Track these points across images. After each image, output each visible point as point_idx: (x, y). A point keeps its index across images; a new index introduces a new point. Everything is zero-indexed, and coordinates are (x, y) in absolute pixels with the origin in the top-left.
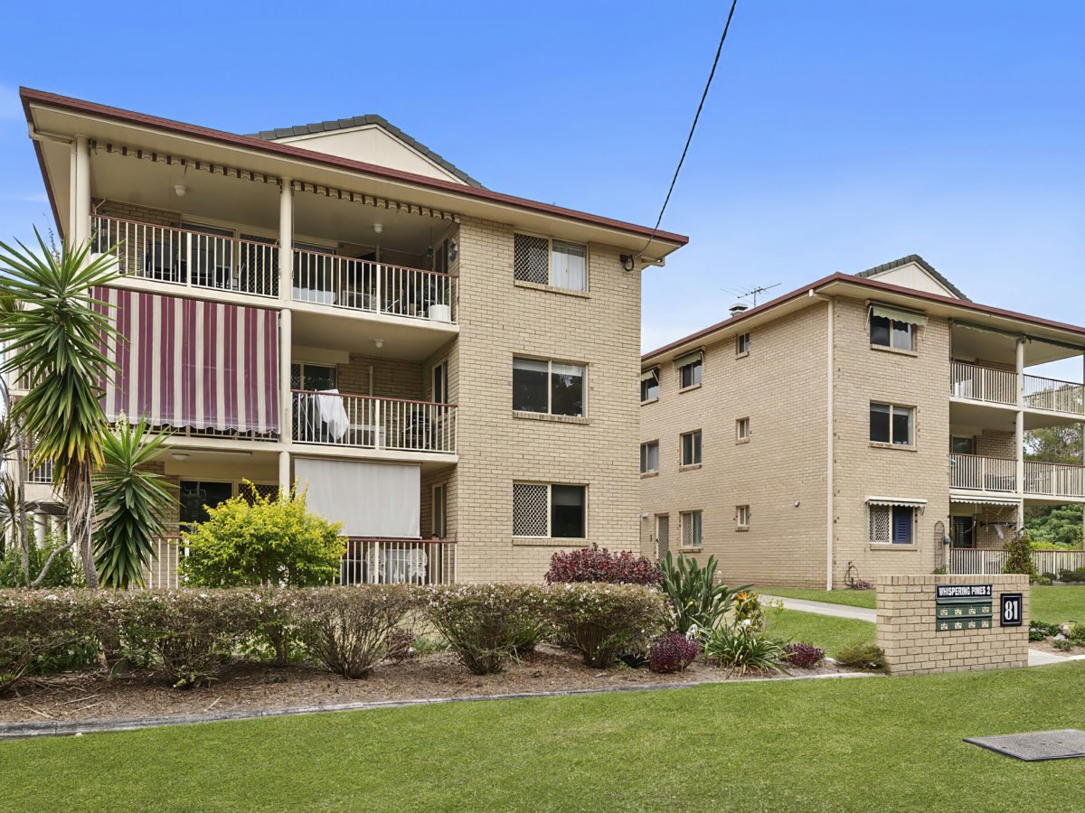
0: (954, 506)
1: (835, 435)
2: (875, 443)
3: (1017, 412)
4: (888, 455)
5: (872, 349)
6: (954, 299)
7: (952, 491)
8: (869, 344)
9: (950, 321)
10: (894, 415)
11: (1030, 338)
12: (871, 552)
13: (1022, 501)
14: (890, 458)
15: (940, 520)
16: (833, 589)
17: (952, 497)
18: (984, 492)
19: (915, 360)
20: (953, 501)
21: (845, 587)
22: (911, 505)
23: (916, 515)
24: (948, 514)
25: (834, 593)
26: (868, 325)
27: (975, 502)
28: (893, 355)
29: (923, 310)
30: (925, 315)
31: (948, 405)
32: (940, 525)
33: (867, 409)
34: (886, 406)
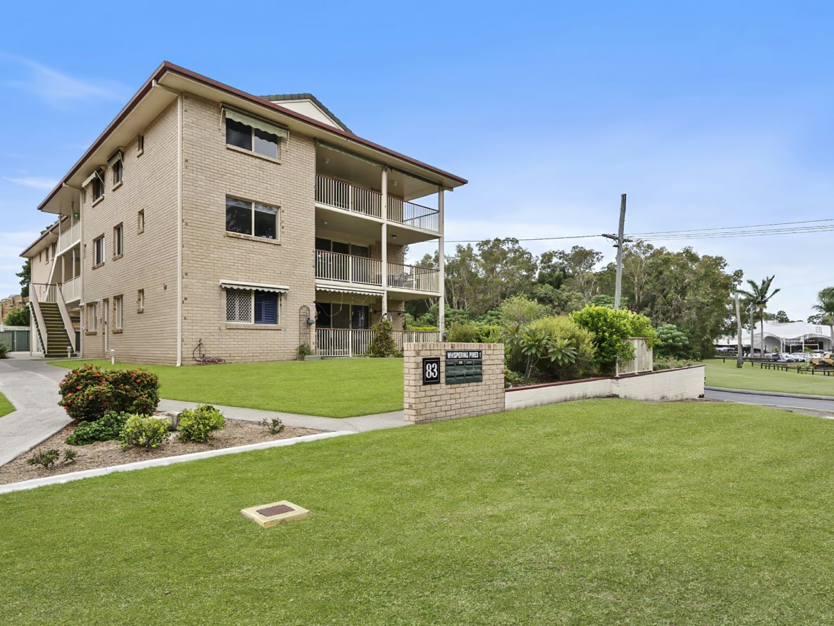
0: (319, 293)
1: (183, 221)
2: (231, 233)
3: (381, 224)
4: (249, 245)
5: (228, 149)
6: (340, 130)
7: (317, 281)
8: (225, 144)
9: (315, 140)
10: (255, 211)
11: (392, 168)
12: (227, 331)
13: (385, 293)
14: (251, 248)
15: (305, 304)
16: (181, 365)
17: (318, 285)
18: (351, 284)
19: (278, 166)
20: (318, 289)
21: (196, 362)
22: (277, 291)
23: (281, 300)
24: (314, 300)
25: (182, 367)
26: (223, 127)
27: (341, 291)
28: (253, 159)
29: (286, 126)
30: (288, 130)
31: (314, 210)
32: (305, 309)
33: (223, 202)
34: (249, 203)
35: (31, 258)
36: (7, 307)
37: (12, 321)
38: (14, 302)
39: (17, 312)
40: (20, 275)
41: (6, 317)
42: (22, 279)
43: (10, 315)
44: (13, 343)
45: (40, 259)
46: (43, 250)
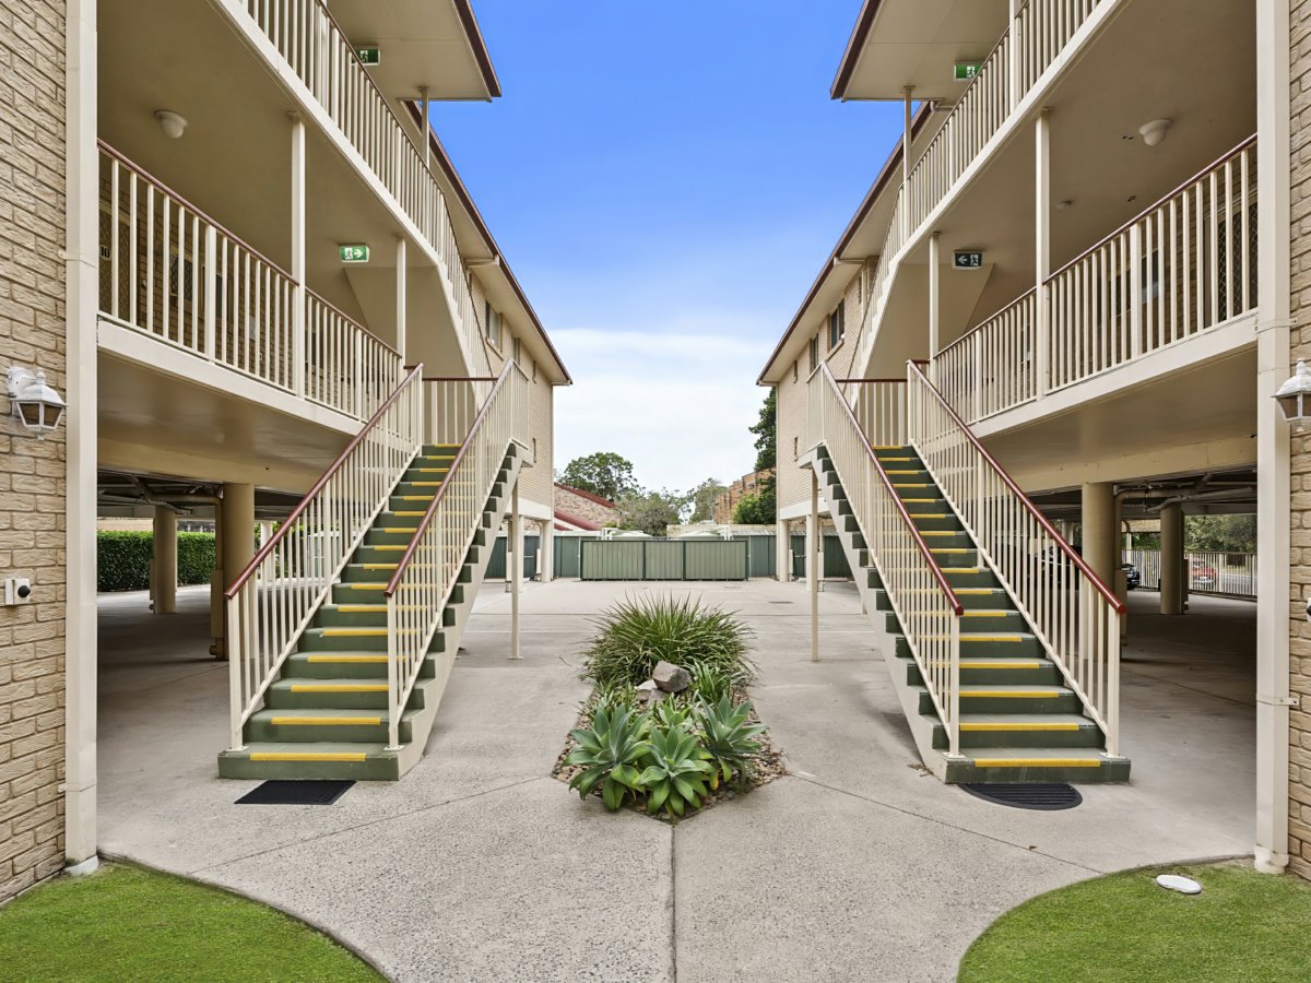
35: (776, 386)
36: (736, 494)
37: (743, 516)
38: (744, 485)
39: (750, 500)
40: (755, 430)
41: (735, 509)
42: (759, 436)
43: (740, 506)
44: (747, 558)
45: (796, 375)
46: (801, 354)
